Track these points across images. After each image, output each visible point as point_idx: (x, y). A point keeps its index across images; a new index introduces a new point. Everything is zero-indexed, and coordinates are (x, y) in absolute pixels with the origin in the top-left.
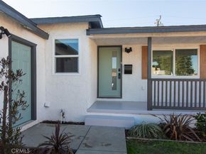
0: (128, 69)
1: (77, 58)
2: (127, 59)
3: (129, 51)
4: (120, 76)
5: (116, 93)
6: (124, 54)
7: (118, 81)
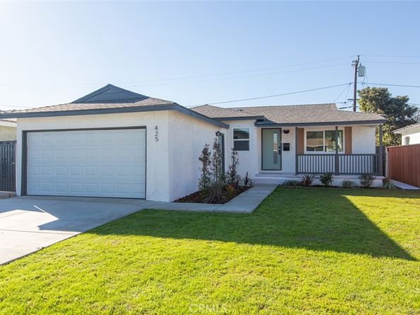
0: (286, 146)
1: (248, 141)
2: (286, 139)
3: (287, 132)
4: (280, 152)
5: (277, 166)
6: (283, 134)
7: (279, 156)
